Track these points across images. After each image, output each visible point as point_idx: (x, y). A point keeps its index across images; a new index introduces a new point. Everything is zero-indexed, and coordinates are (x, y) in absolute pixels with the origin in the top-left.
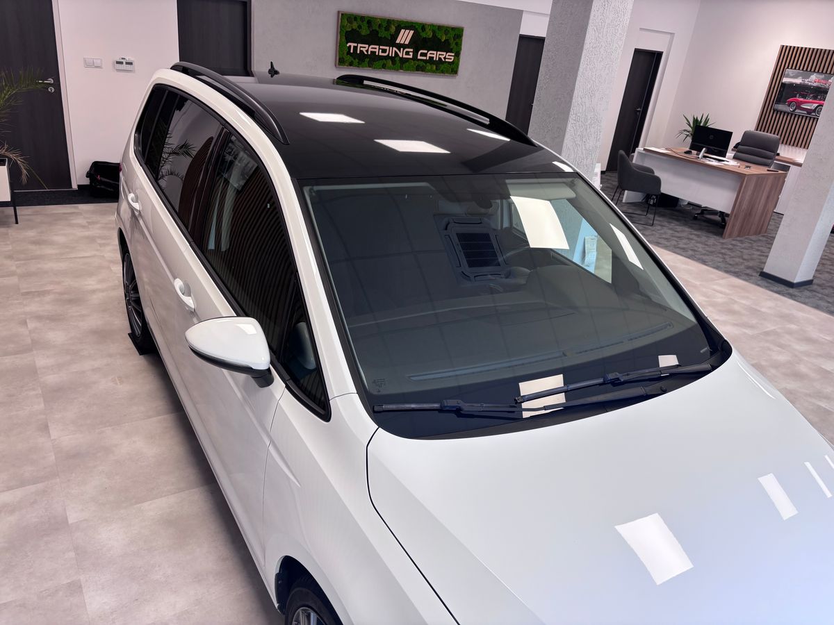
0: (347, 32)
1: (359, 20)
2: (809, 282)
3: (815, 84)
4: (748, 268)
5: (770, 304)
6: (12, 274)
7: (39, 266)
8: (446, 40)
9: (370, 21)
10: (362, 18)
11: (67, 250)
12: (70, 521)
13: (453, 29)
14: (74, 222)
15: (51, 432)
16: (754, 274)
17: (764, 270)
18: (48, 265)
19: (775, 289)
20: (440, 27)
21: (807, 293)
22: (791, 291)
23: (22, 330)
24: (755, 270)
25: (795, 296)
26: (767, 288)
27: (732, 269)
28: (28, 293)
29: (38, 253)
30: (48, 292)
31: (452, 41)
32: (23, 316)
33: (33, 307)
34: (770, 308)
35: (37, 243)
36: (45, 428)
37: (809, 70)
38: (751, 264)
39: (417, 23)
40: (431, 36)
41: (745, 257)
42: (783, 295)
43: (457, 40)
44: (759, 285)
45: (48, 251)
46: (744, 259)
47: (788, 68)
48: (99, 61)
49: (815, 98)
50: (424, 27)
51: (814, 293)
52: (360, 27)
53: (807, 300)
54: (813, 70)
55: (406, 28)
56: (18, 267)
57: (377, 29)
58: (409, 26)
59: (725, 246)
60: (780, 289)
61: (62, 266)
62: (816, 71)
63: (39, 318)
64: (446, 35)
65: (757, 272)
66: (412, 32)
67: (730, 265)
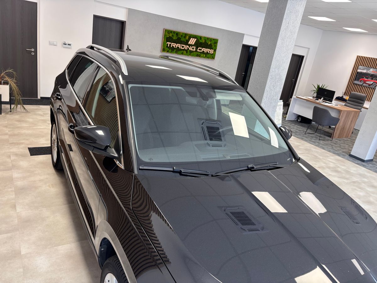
0: (167, 37)
1: (173, 33)
2: (372, 160)
3: (372, 73)
4: (344, 152)
5: (355, 169)
6: (6, 134)
7: (19, 131)
8: (210, 44)
9: (177, 34)
10: (174, 32)
11: (33, 125)
12: (22, 254)
13: (214, 39)
14: (37, 113)
15: (17, 209)
16: (347, 155)
17: (351, 154)
18: (24, 131)
19: (356, 162)
20: (208, 38)
21: (371, 165)
22: (363, 163)
23: (8, 160)
24: (346, 153)
25: (365, 166)
26: (352, 161)
27: (337, 152)
28: (12, 143)
29: (19, 125)
30: (22, 143)
31: (213, 44)
32: (9, 153)
33: (14, 150)
34: (354, 171)
35: (19, 121)
36: (14, 207)
37: (369, 67)
38: (344, 150)
39: (198, 36)
40: (204, 42)
41: (342, 147)
42: (360, 165)
43: (215, 44)
44: (349, 160)
45: (24, 125)
46: (341, 148)
47: (360, 65)
48: (56, 43)
49: (372, 79)
50: (201, 38)
51: (374, 165)
52: (173, 36)
53: (371, 168)
54: (371, 67)
55: (193, 38)
56: (9, 131)
57: (180, 37)
58: (195, 37)
59: (333, 142)
60: (358, 163)
61: (30, 132)
62: (373, 67)
63: (16, 155)
64: (211, 42)
65: (348, 154)
66: (196, 39)
67: (335, 150)
